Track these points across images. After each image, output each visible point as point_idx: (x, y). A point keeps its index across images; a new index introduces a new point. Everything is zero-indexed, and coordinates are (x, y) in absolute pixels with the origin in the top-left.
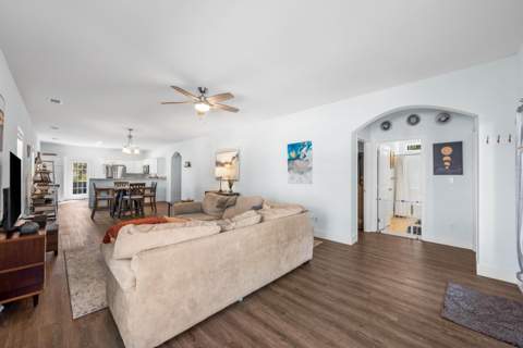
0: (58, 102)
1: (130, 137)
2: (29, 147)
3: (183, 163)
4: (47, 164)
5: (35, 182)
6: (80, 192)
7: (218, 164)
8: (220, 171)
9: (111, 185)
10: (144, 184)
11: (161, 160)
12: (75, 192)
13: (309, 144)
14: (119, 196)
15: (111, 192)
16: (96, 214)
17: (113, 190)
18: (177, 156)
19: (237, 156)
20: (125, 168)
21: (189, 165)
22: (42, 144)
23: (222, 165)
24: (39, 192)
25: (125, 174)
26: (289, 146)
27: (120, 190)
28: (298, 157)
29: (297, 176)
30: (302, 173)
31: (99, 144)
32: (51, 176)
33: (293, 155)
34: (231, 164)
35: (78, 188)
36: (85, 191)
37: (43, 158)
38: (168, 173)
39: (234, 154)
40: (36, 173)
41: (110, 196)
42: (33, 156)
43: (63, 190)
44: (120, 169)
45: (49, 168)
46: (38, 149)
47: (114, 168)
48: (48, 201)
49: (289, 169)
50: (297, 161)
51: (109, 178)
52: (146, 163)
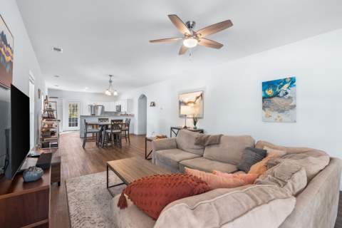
0: (60, 50)
1: (111, 82)
2: (39, 91)
3: (149, 103)
4: (52, 104)
5: (44, 118)
6: (73, 126)
7: (181, 103)
8: (184, 110)
9: (95, 120)
10: (122, 121)
11: (130, 101)
12: (70, 125)
13: (292, 81)
14: (102, 130)
15: (95, 126)
16: (86, 144)
17: (97, 125)
18: (143, 97)
19: (201, 95)
20: (103, 107)
21: (154, 105)
22: (49, 90)
23: (185, 104)
24: (46, 126)
25: (103, 112)
26: (264, 84)
27: (103, 126)
28: (277, 95)
29: (275, 115)
30: (282, 111)
31: (85, 90)
32: (55, 113)
33: (270, 92)
34: (194, 103)
35: (73, 122)
36: (77, 125)
37: (49, 100)
38: (135, 111)
39: (199, 94)
40: (45, 111)
41: (95, 130)
42: (43, 98)
43: (62, 124)
44: (100, 108)
45: (53, 108)
46: (46, 93)
47: (95, 107)
48: (53, 133)
49: (264, 108)
50: (275, 100)
51: (93, 115)
52: (118, 103)
